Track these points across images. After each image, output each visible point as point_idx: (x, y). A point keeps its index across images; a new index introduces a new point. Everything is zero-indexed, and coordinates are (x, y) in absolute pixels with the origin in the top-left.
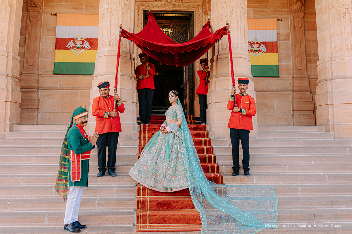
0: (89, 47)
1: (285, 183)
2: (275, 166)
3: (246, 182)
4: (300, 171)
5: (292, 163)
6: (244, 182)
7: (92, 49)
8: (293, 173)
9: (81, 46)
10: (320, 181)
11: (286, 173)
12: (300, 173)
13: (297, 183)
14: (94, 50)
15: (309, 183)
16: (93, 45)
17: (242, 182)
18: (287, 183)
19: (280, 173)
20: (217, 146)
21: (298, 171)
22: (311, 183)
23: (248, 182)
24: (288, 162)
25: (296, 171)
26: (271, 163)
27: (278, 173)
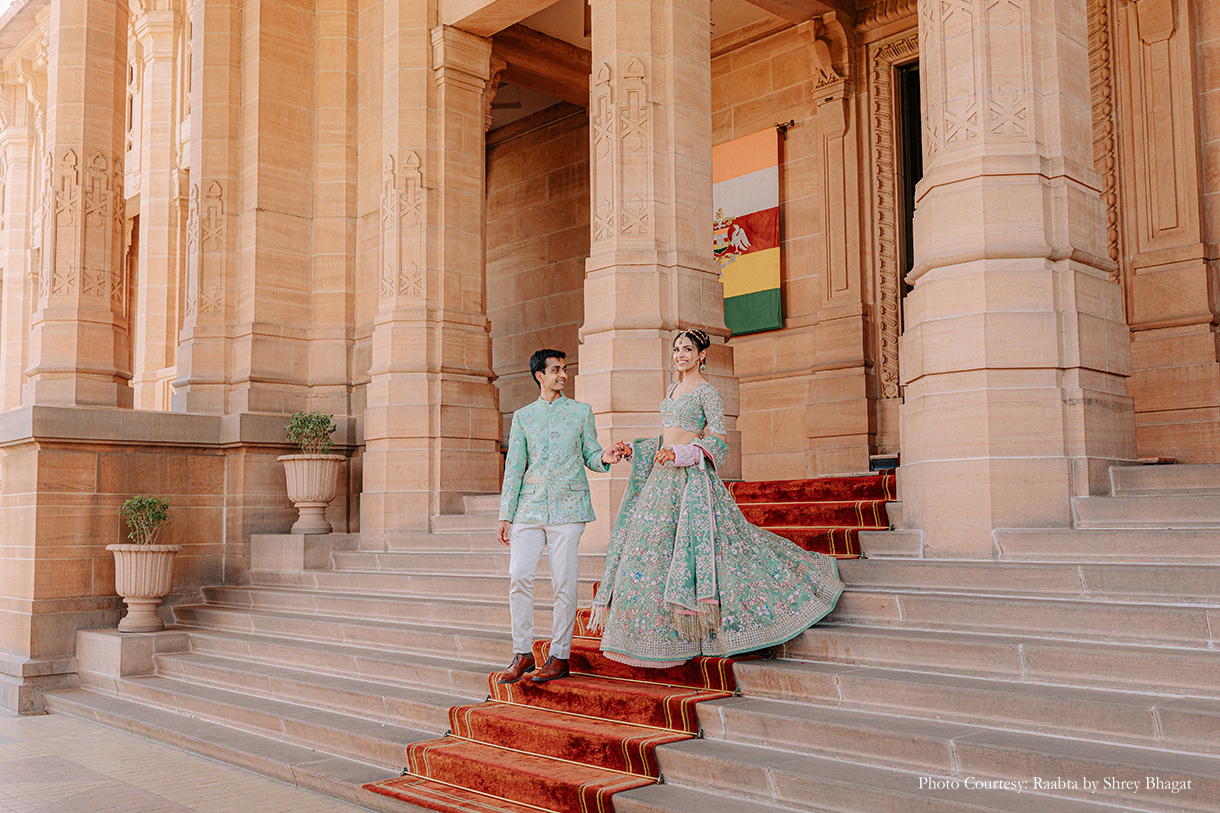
0: (747, 243)
1: (960, 719)
2: (970, 643)
3: (811, 696)
4: (1085, 676)
5: (1098, 637)
6: (804, 695)
7: (754, 248)
8: (1050, 679)
9: (726, 245)
10: (1122, 730)
11: (1016, 676)
12: (1084, 682)
13: (1009, 725)
14: (760, 250)
15: (1063, 732)
16: (756, 233)
17: (797, 694)
18: (965, 720)
19: (991, 674)
20: (882, 555)
21: (1076, 676)
22: (1073, 733)
23: (819, 697)
24: (1085, 632)
25: (1065, 674)
26: (1004, 631)
27: (982, 674)
